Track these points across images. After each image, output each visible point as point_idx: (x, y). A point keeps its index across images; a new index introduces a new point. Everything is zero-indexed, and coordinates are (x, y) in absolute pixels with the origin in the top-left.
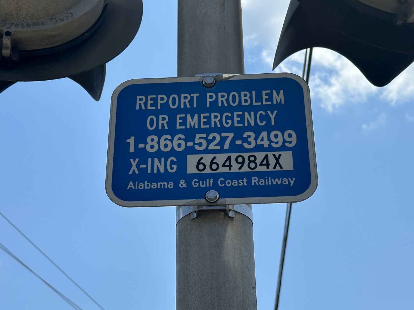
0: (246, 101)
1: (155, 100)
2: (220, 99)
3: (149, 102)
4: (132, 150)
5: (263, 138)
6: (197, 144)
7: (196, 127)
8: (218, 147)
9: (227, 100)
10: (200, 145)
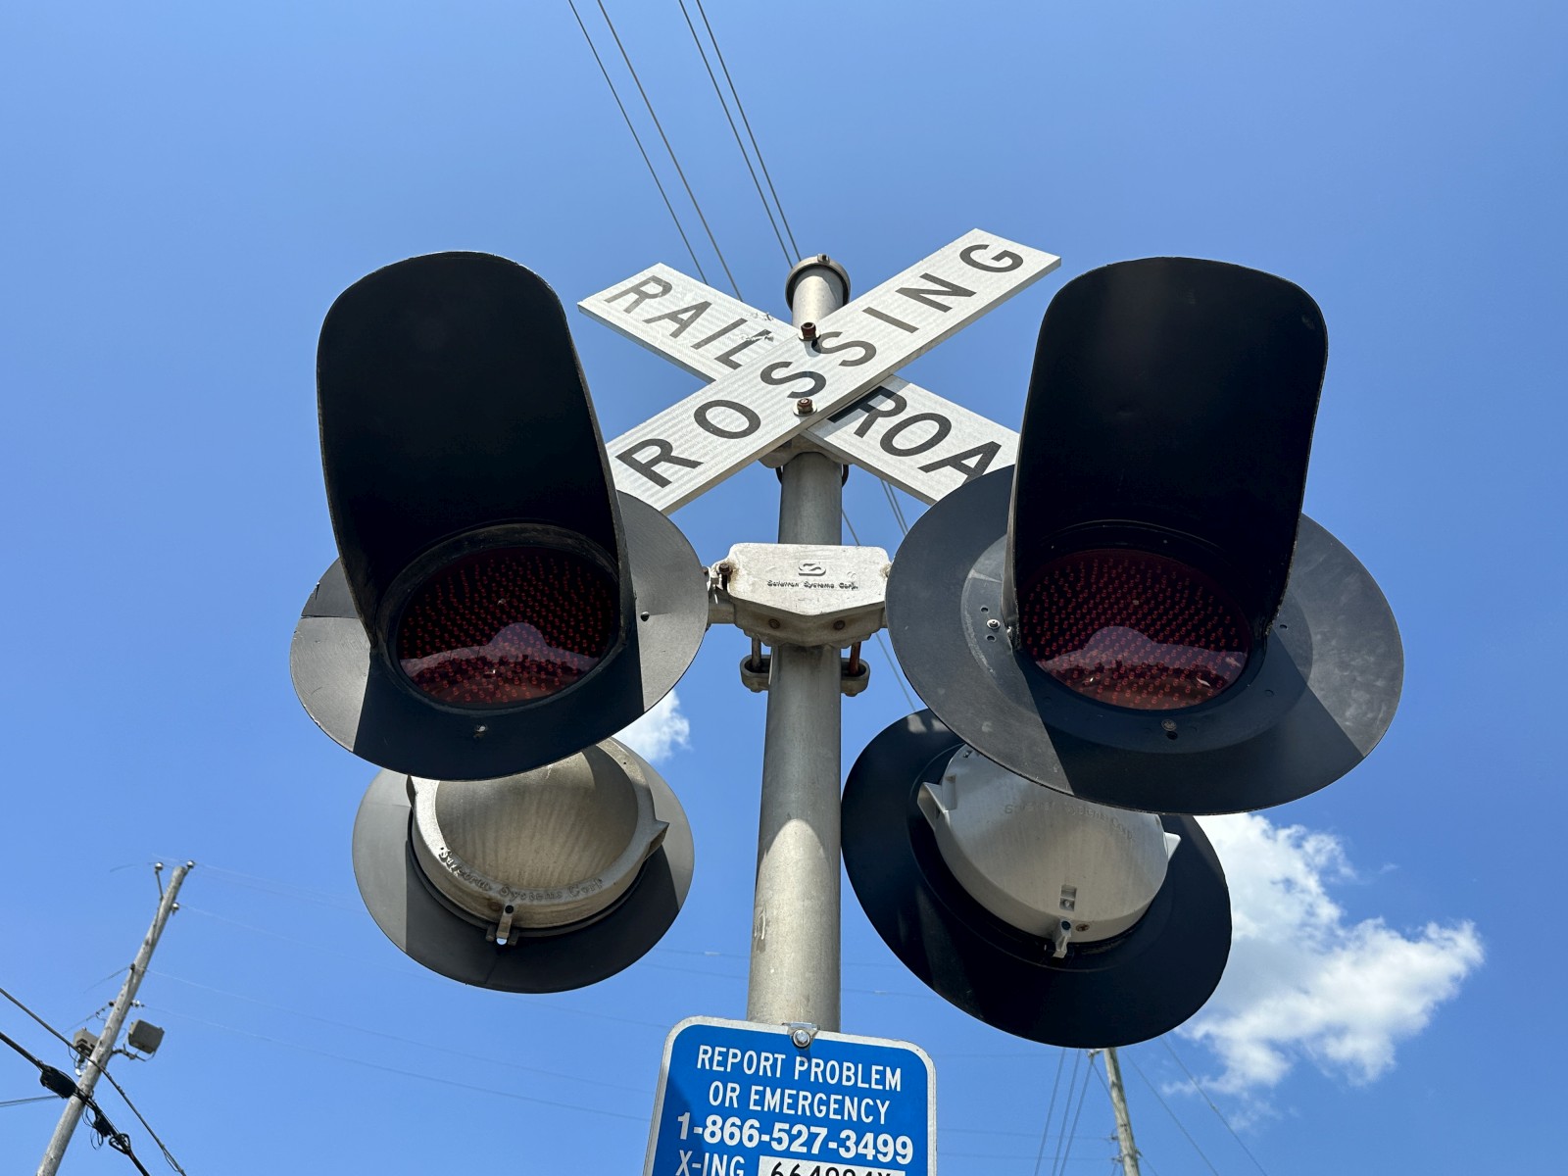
0: (849, 1079)
1: (725, 1055)
2: (814, 1069)
3: (717, 1058)
4: (684, 1136)
5: (866, 1143)
6: (774, 1139)
7: (777, 1110)
8: (804, 1150)
9: (824, 1072)
10: (780, 1141)
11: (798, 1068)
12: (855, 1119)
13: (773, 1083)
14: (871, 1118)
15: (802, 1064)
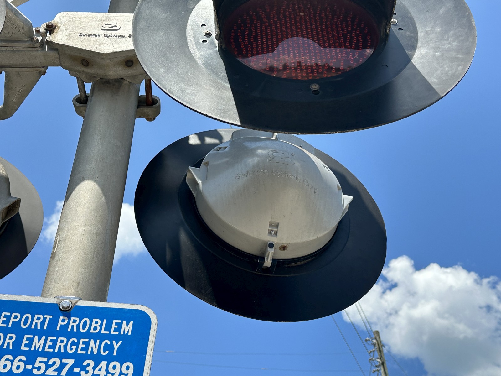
11: (60, 323)
12: (95, 353)
13: (40, 333)
14: (107, 352)
15: (63, 321)
